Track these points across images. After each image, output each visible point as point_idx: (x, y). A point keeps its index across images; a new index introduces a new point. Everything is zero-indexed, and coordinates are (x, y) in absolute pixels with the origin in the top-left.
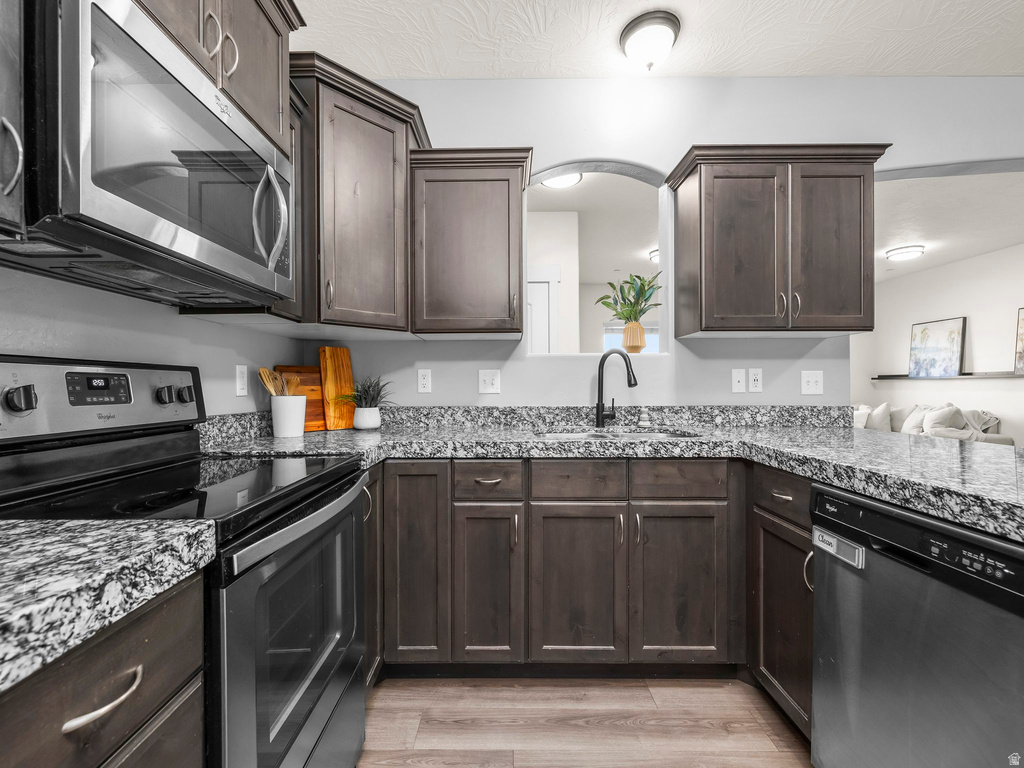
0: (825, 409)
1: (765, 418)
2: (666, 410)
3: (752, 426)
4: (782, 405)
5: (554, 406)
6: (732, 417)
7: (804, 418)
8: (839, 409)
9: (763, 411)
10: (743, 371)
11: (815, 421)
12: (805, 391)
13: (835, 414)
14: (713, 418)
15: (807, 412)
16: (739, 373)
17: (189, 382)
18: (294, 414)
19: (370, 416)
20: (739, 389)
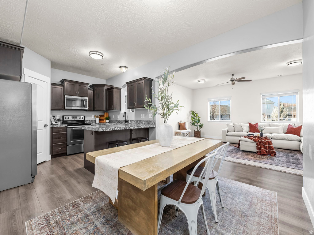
0: (151, 121)
1: (144, 122)
2: (133, 121)
3: (143, 124)
4: (146, 120)
5: (122, 120)
6: (140, 122)
7: (149, 123)
12: (149, 118)
14: (138, 122)
16: (142, 115)
17: (83, 117)
18: (97, 120)
19: (107, 121)
20: (142, 117)
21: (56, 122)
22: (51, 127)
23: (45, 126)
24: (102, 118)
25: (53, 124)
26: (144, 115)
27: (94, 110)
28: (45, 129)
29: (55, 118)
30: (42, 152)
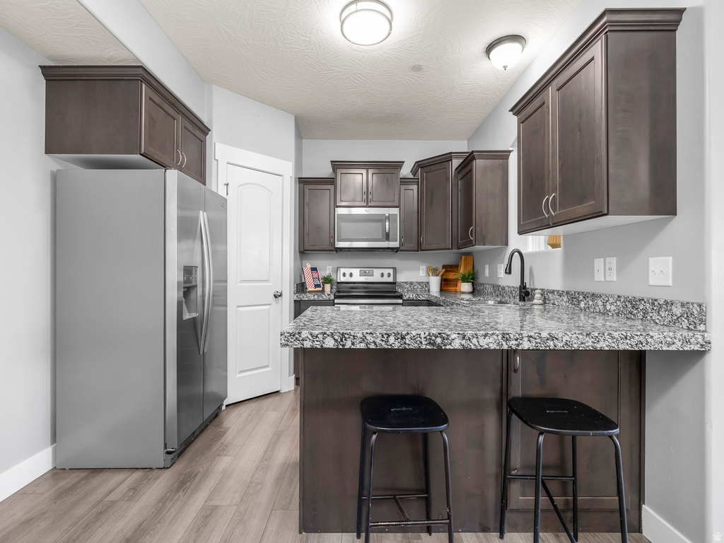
0: (666, 303)
1: (613, 308)
2: (556, 293)
3: (604, 314)
4: (626, 295)
5: (511, 285)
6: (591, 303)
7: (645, 313)
8: (683, 305)
9: (611, 300)
10: (602, 259)
11: (655, 316)
12: (652, 281)
13: (677, 311)
14: (579, 302)
15: (648, 305)
16: (599, 263)
17: (391, 271)
18: (435, 283)
19: (466, 287)
20: (599, 277)
21: (317, 286)
22: (295, 298)
23: (275, 296)
24: (451, 276)
25: (309, 289)
26: (613, 261)
27: (419, 248)
28: (277, 303)
29: (315, 275)
30: (267, 366)
